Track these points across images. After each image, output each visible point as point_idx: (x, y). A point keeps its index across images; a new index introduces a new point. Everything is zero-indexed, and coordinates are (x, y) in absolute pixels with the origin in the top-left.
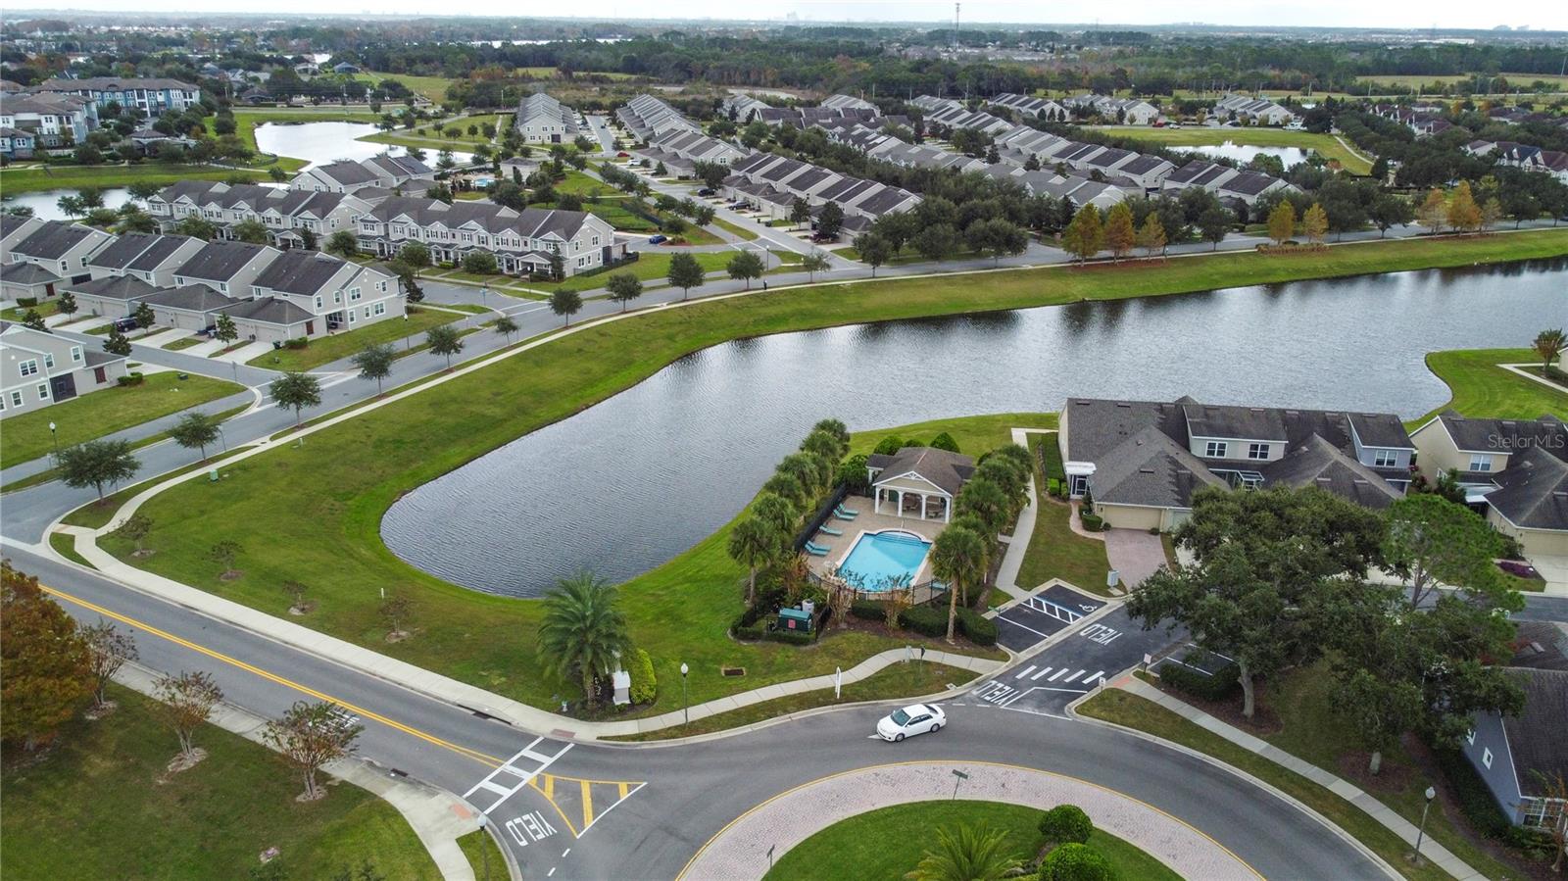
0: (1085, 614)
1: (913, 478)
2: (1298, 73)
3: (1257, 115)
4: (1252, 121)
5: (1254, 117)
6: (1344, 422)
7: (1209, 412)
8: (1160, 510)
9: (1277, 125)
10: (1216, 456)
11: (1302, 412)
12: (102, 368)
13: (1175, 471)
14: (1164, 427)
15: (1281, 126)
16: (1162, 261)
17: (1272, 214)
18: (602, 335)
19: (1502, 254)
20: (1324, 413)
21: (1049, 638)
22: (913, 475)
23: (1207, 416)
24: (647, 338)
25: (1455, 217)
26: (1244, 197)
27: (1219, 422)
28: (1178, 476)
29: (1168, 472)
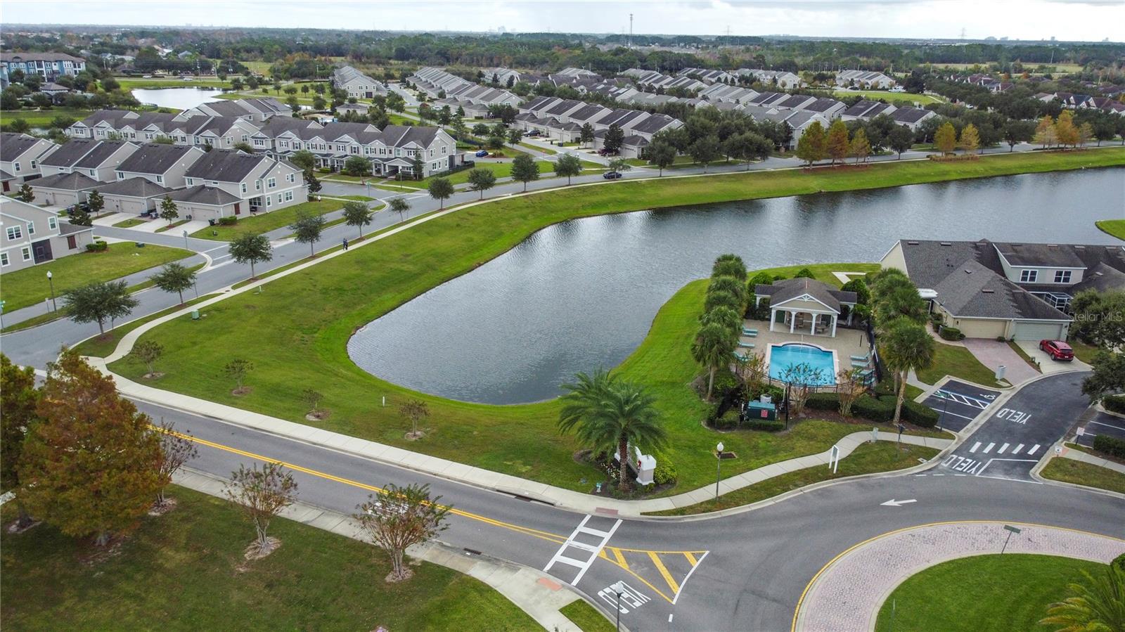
0: (991, 401)
1: (806, 300)
2: (878, 59)
3: (869, 82)
4: (866, 86)
5: (867, 84)
6: (1121, 253)
8: (1006, 321)
9: (883, 89)
10: (1028, 282)
11: (1088, 247)
12: (73, 236)
13: (1010, 291)
15: (887, 90)
16: (866, 166)
17: (936, 135)
18: (472, 215)
19: (1098, 161)
20: (1104, 247)
21: (974, 421)
22: (806, 297)
23: (1016, 251)
24: (507, 217)
25: (1064, 138)
26: (908, 124)
27: (1026, 255)
28: (1014, 294)
29: (1005, 292)
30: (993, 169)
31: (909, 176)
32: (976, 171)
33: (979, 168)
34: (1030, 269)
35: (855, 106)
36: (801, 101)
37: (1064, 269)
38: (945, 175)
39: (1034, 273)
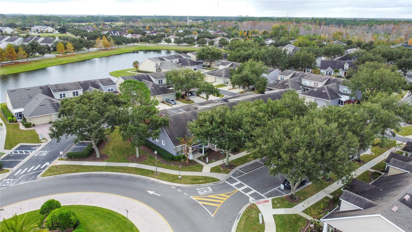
0: (34, 150)
2: (52, 22)
3: (45, 30)
4: (44, 32)
5: (44, 31)
6: (96, 82)
7: (57, 86)
8: (50, 115)
9: (51, 32)
10: (63, 98)
11: (85, 81)
13: (52, 103)
14: (44, 93)
15: (52, 33)
16: (28, 62)
17: (57, 47)
19: (117, 52)
20: (90, 81)
21: (23, 160)
23: (57, 87)
25: (105, 45)
26: (48, 44)
27: (61, 88)
28: (53, 104)
29: (50, 103)
30: (81, 58)
31: (46, 64)
32: (74, 60)
33: (76, 58)
34: (62, 93)
35: (27, 39)
36: (4, 38)
37: (75, 91)
38: (61, 62)
39: (64, 94)
